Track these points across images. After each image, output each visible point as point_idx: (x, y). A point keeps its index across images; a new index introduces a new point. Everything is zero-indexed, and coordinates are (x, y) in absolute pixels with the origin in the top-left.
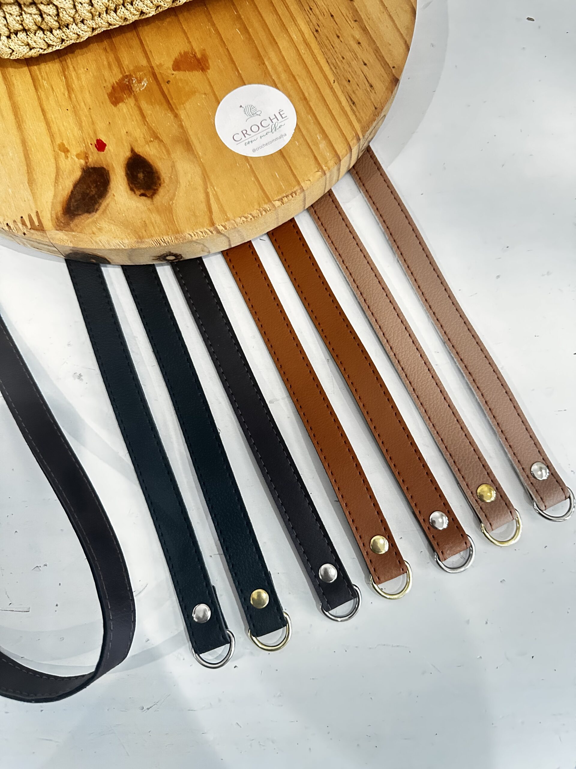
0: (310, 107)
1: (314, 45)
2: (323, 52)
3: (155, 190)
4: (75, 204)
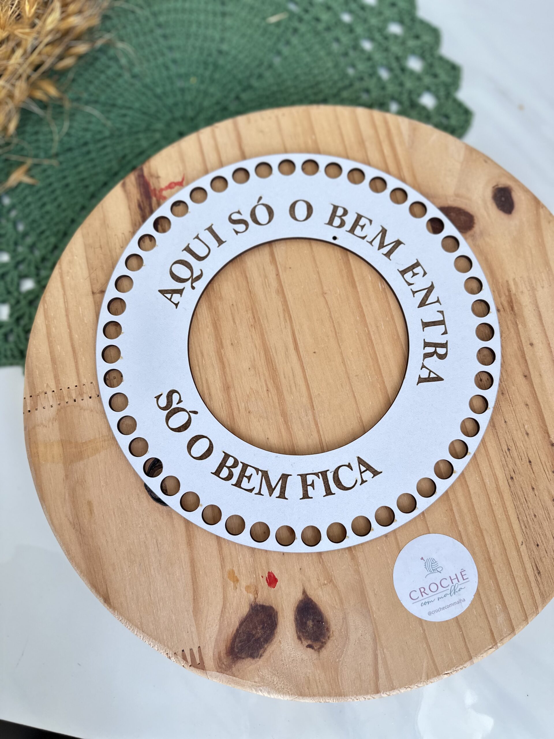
0: (494, 571)
1: (507, 496)
2: (515, 506)
3: (322, 643)
4: (240, 644)
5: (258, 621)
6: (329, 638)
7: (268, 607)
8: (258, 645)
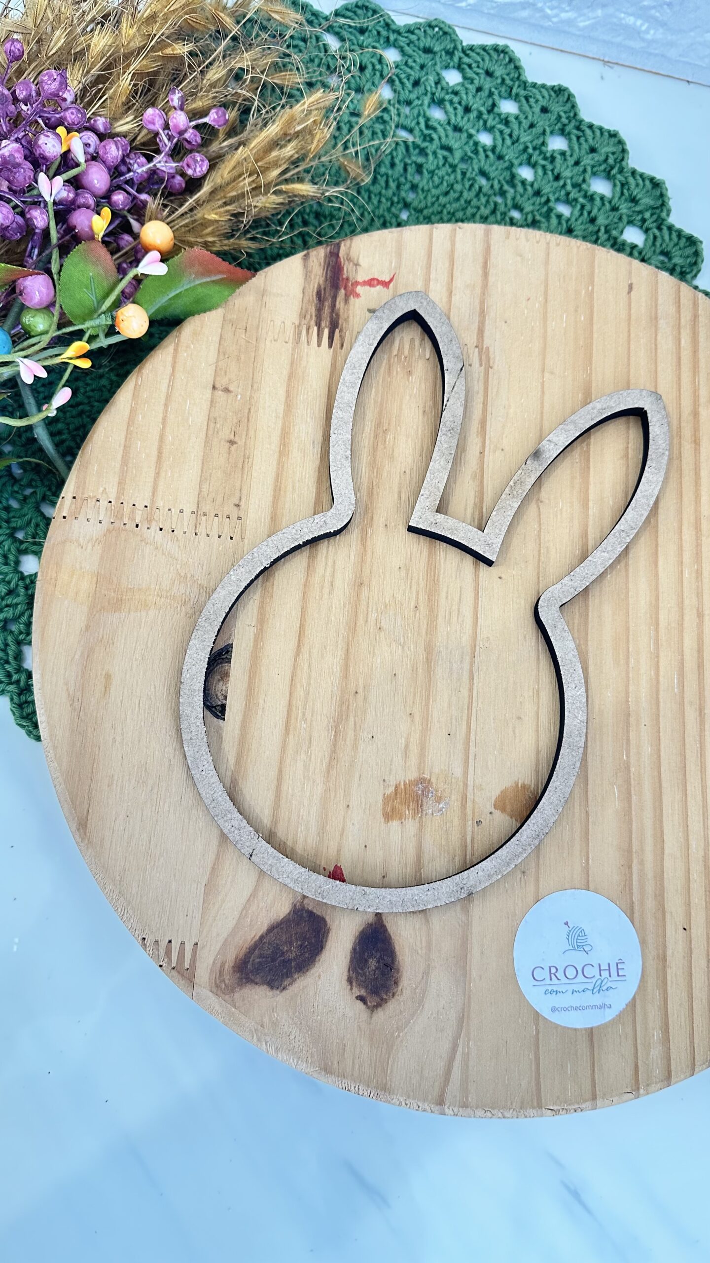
0: (665, 979)
3: (382, 999)
4: (258, 960)
5: (296, 934)
6: (393, 995)
7: (318, 917)
8: (285, 971)
